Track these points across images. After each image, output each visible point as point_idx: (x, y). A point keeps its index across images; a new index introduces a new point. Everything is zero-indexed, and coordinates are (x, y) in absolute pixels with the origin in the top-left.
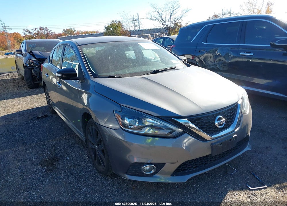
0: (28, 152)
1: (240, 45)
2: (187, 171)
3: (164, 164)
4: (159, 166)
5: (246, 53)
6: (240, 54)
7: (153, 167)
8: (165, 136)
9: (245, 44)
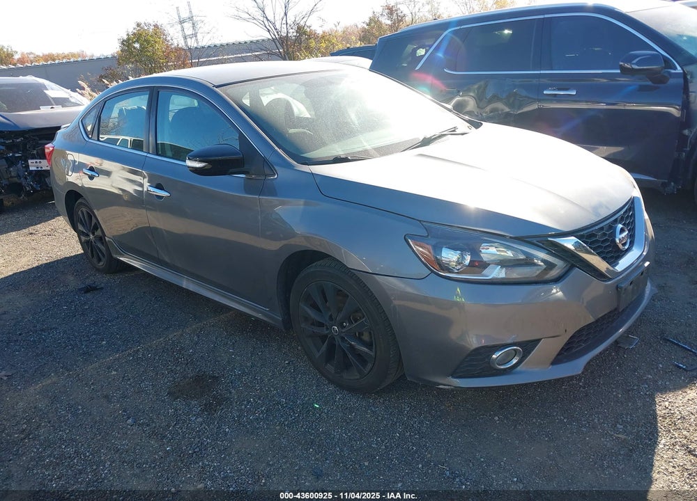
0: (114, 373)
1: (542, 72)
2: (574, 351)
3: (538, 341)
4: (528, 347)
5: (559, 89)
6: (545, 92)
7: (514, 350)
8: (533, 279)
9: (552, 70)
